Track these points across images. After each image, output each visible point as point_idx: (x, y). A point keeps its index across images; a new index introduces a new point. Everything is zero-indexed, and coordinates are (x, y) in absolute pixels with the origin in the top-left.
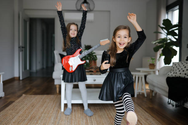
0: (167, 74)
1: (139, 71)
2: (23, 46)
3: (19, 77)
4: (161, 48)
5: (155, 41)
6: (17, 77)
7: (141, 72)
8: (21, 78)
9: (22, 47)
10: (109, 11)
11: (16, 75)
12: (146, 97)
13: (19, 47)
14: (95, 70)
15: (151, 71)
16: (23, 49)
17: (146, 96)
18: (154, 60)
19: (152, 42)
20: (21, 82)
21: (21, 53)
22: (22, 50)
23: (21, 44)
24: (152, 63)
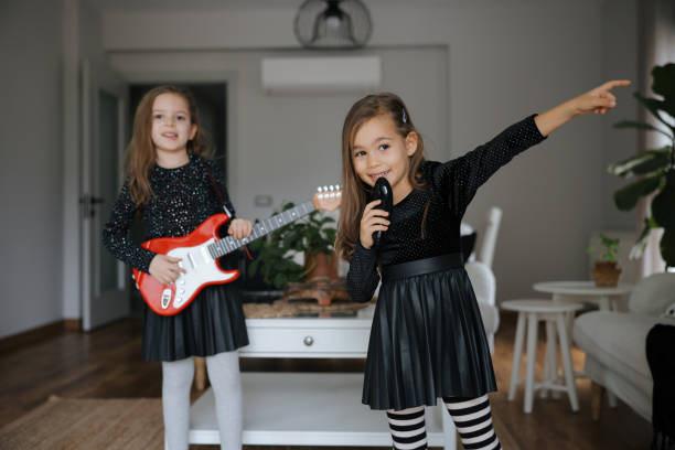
0: (667, 312)
1: (548, 296)
2: (97, 195)
3: (81, 321)
4: (647, 192)
5: (624, 163)
6: (72, 321)
7: (555, 298)
8: (87, 325)
9: (93, 201)
10: (445, 47)
11: (70, 311)
12: (577, 413)
13: (81, 201)
14: (324, 294)
15: (598, 297)
16: (97, 207)
17: (575, 406)
18: (613, 247)
19: (610, 169)
20: (86, 338)
21: (87, 223)
22: (93, 213)
23: (86, 190)
24: (608, 259)
